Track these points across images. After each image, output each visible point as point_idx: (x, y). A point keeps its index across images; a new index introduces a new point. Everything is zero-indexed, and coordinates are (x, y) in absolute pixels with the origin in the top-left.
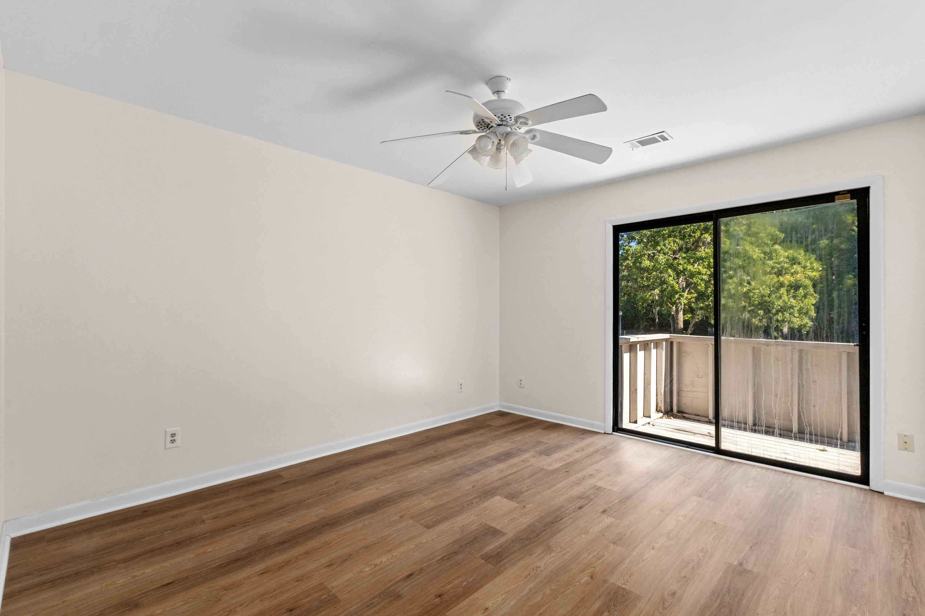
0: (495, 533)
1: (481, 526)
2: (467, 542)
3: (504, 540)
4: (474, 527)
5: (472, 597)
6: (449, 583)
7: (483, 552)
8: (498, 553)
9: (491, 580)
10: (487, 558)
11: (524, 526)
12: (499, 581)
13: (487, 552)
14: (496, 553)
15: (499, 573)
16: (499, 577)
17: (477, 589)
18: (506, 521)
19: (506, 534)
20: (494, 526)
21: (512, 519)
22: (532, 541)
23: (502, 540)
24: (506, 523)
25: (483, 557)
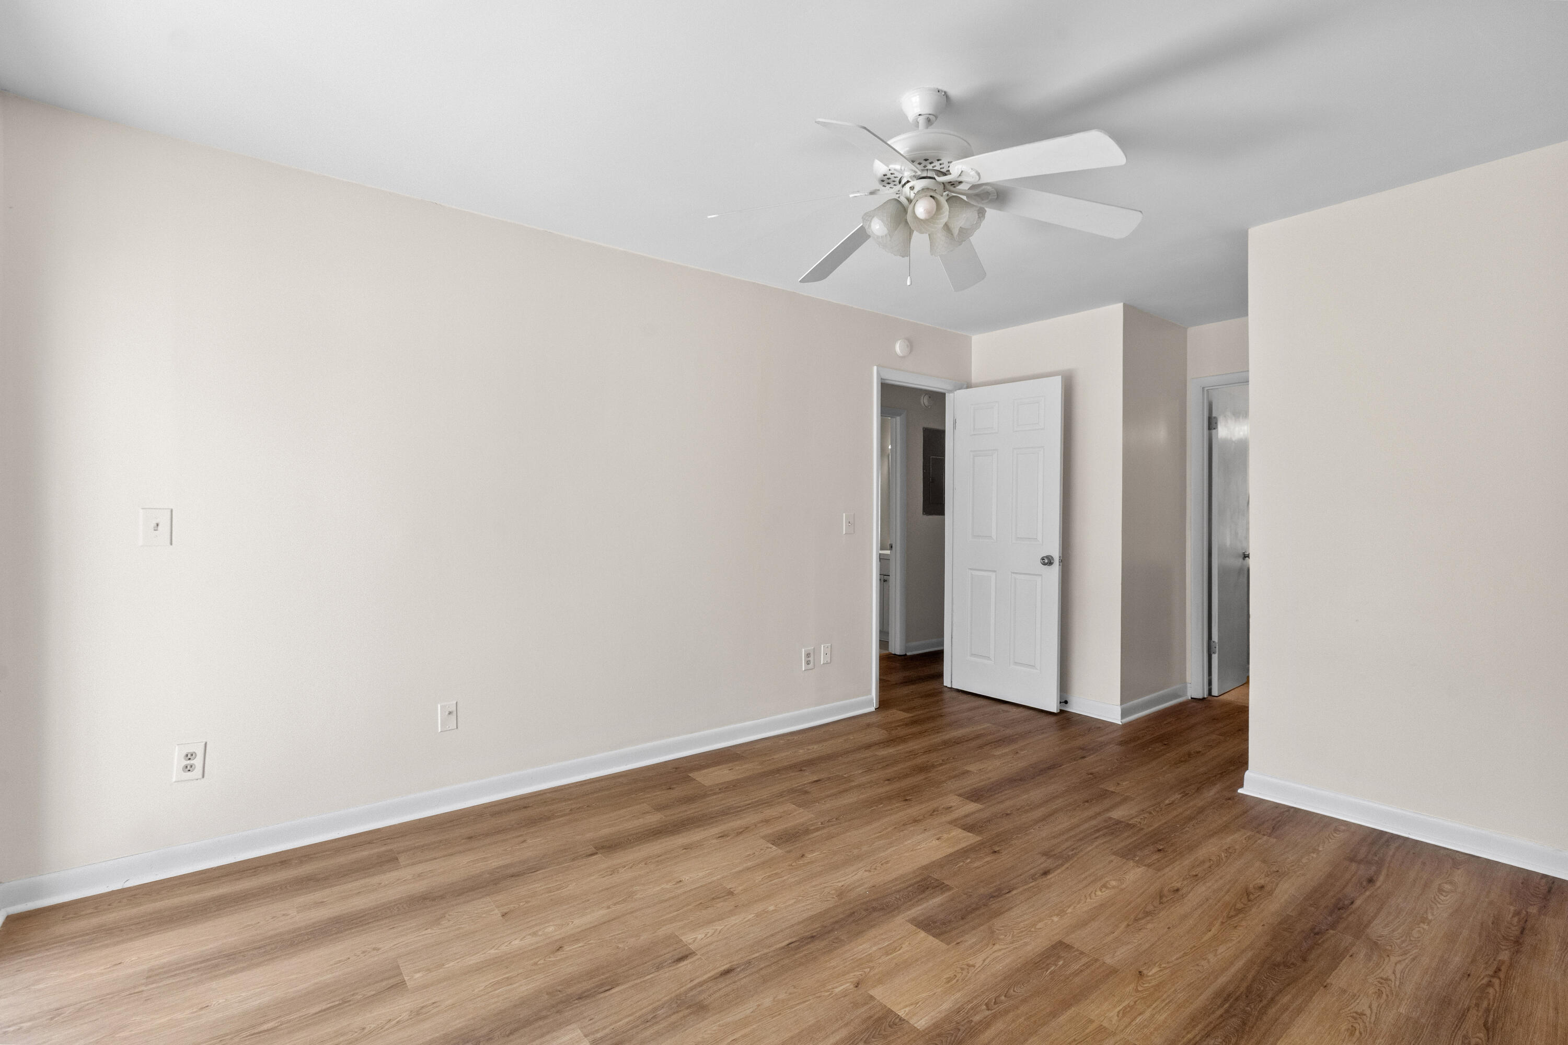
0: (927, 925)
1: (958, 941)
2: (978, 912)
3: (913, 911)
4: (971, 939)
5: (956, 849)
6: (988, 862)
7: (947, 894)
8: (923, 891)
9: (934, 862)
10: (940, 887)
11: (873, 932)
12: (924, 861)
13: (942, 894)
14: (927, 893)
15: (925, 868)
16: (923, 864)
17: (951, 855)
18: (905, 947)
19: (908, 921)
20: (931, 938)
21: (895, 950)
22: (864, 906)
23: (916, 911)
24: (907, 944)
25: (949, 888)
